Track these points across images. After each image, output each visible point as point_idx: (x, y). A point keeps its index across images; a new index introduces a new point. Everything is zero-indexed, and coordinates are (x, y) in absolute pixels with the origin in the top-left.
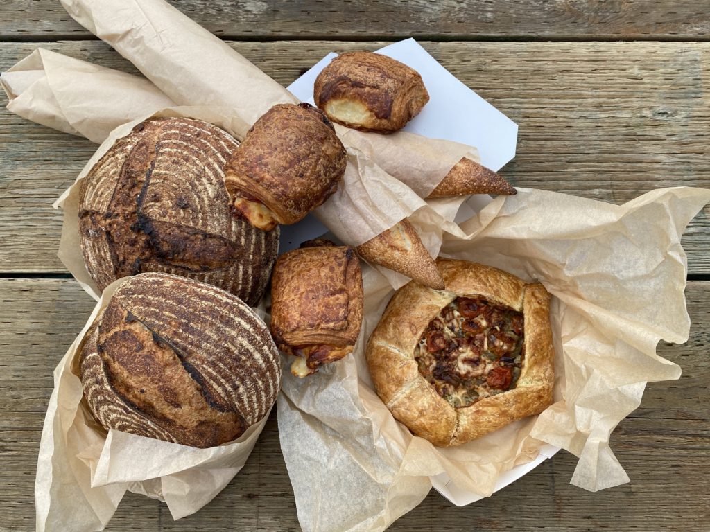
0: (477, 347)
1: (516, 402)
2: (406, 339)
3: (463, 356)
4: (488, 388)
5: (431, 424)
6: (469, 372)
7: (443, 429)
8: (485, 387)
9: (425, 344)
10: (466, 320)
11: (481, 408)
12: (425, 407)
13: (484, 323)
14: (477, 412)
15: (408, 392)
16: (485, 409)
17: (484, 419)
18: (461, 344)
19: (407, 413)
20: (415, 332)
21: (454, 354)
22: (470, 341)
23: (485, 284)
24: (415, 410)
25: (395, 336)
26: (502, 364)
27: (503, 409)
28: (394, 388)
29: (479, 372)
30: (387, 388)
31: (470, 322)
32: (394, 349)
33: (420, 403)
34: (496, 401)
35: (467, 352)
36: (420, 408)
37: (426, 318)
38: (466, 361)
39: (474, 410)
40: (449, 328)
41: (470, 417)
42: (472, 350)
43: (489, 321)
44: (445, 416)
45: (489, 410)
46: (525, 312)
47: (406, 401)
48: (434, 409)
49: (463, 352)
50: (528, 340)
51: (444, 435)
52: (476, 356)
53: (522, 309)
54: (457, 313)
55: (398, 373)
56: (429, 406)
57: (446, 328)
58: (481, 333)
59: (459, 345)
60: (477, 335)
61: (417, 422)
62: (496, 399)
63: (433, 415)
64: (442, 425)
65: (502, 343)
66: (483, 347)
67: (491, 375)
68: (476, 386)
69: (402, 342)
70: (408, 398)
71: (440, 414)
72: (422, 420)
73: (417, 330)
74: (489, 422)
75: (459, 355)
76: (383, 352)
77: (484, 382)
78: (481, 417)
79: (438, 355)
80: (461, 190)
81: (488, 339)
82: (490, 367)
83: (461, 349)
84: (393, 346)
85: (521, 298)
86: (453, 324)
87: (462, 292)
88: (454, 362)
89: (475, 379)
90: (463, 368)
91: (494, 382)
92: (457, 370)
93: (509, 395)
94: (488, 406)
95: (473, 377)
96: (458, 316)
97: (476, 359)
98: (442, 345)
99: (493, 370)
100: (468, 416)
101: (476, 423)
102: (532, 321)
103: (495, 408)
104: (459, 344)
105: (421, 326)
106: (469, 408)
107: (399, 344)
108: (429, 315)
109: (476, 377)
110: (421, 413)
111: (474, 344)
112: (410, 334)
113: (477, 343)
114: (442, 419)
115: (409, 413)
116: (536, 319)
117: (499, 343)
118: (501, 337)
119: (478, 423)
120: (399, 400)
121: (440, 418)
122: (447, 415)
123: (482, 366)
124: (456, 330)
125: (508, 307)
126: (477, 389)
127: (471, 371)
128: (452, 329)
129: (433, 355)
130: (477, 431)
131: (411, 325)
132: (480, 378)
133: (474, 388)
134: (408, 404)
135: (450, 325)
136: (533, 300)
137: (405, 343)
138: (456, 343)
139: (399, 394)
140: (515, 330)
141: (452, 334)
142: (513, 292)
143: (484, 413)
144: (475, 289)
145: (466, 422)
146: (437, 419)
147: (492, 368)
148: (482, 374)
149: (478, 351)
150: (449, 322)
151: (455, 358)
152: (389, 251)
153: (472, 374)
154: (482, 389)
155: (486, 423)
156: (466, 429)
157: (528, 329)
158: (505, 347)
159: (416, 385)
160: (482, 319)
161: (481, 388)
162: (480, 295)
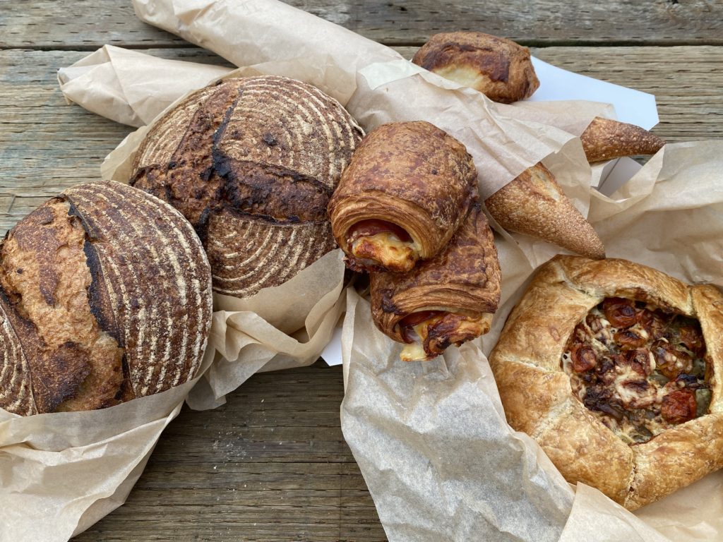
0: (641, 364)
1: (716, 434)
2: (547, 347)
3: (622, 378)
4: (664, 423)
5: (597, 467)
6: (634, 400)
7: (616, 475)
8: (660, 422)
9: (569, 360)
10: (620, 330)
11: (665, 444)
12: (584, 441)
13: (644, 334)
14: (661, 450)
15: (556, 421)
16: (672, 445)
17: (672, 460)
18: (617, 362)
19: (557, 454)
20: (558, 337)
21: (609, 376)
22: (630, 357)
23: (643, 277)
24: (570, 447)
25: (529, 345)
26: (682, 384)
27: (699, 446)
28: (536, 415)
29: (649, 399)
30: (525, 417)
31: (625, 331)
32: (531, 364)
33: (576, 437)
34: (687, 431)
35: (628, 372)
36: (578, 443)
37: (571, 319)
38: (628, 384)
39: (656, 447)
40: (598, 339)
41: (652, 458)
42: (634, 369)
43: (649, 330)
44: (616, 455)
45: (678, 446)
46: (699, 315)
47: (555, 434)
48: (599, 444)
49: (621, 374)
50: (713, 350)
51: (616, 486)
52: (641, 378)
53: (695, 313)
54: (605, 323)
55: (542, 391)
56: (590, 440)
57: (594, 340)
58: (641, 346)
59: (615, 363)
60: (638, 349)
61: (575, 466)
63: (598, 452)
64: (613, 468)
65: (674, 358)
66: (649, 365)
67: (667, 403)
68: (647, 421)
69: (541, 352)
70: (558, 429)
71: (608, 451)
72: (582, 461)
74: (681, 465)
75: (615, 378)
76: (514, 368)
77: (657, 414)
78: (669, 458)
79: (587, 376)
80: (604, 148)
81: (655, 354)
82: (662, 392)
83: (618, 368)
84: (528, 359)
85: (689, 298)
86: (603, 334)
87: (614, 285)
88: (610, 387)
89: (643, 410)
90: (626, 395)
91: (673, 413)
92: (618, 397)
93: (705, 421)
94: (676, 440)
95: (640, 407)
96: (607, 326)
97: (641, 381)
98: (593, 362)
99: (668, 396)
100: (649, 455)
101: (663, 466)
102: (712, 325)
103: (687, 443)
104: (614, 362)
105: (566, 330)
106: (648, 444)
107: (537, 355)
108: (574, 315)
109: (644, 407)
110: (580, 451)
111: (636, 361)
112: (551, 340)
113: (640, 358)
114: (611, 459)
115: (561, 452)
116: (716, 324)
117: (670, 357)
118: (671, 350)
119: (664, 466)
120: (545, 434)
121: (608, 458)
122: (618, 451)
123: (651, 391)
124: (608, 342)
125: (675, 308)
126: (649, 424)
127: (637, 398)
128: (603, 341)
129: (580, 376)
130: (665, 480)
131: (551, 329)
132: (651, 408)
133: (644, 423)
134: (558, 439)
135: (599, 335)
136: (706, 301)
137: (546, 352)
138: (610, 361)
139: (543, 425)
140: (687, 343)
141: (603, 348)
142: (678, 290)
143: (672, 451)
144: (631, 280)
145: (648, 465)
146: (605, 459)
147: (666, 393)
148: (654, 402)
149: (642, 369)
150: (596, 332)
151: (611, 381)
152: (532, 199)
153: (639, 403)
154: (656, 424)
155: (676, 467)
156: (649, 476)
157: (710, 335)
158: (679, 364)
159: (569, 410)
160: (640, 329)
161: (653, 422)
162: (639, 288)
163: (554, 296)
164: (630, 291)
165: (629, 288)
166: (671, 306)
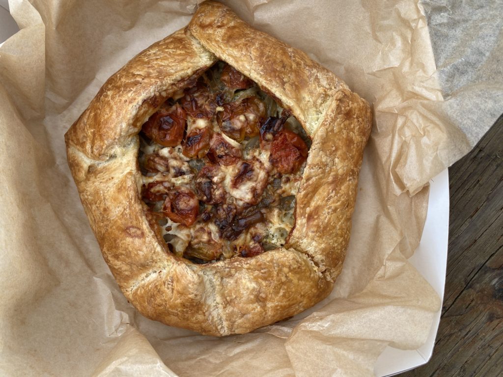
0: (226, 155)
1: (333, 154)
2: (141, 253)
3: (228, 181)
4: (292, 177)
5: (284, 296)
6: (254, 190)
7: (302, 283)
8: (288, 180)
9: (175, 225)
10: (182, 143)
11: (308, 210)
12: (254, 289)
13: (202, 123)
14: (310, 218)
15: (218, 299)
16: (313, 204)
17: (325, 216)
18: (209, 174)
19: (249, 320)
20: (139, 232)
21: (218, 193)
22: (213, 158)
23: (136, 83)
24: (251, 306)
25: (130, 264)
26: (269, 136)
27: (330, 179)
28: (200, 317)
29: (262, 175)
30: (195, 326)
31: (186, 139)
33: (245, 294)
34: (310, 182)
35: (227, 172)
36: (252, 297)
37: (130, 203)
38: (238, 180)
39: (304, 221)
40: (176, 176)
41: (310, 234)
42: (227, 165)
43: (203, 114)
44: (286, 270)
45: (316, 201)
46: (217, 55)
47: (230, 309)
48: (265, 279)
49: (223, 179)
50: (258, 77)
51: (312, 287)
52: (239, 165)
53: (212, 56)
54: (165, 152)
55: (179, 301)
56: (257, 282)
57: (173, 180)
58: (211, 137)
59: (210, 178)
60: (211, 144)
61: (270, 313)
62: (308, 179)
63: (273, 285)
64: (295, 281)
65: (242, 118)
66: (233, 147)
67: (277, 162)
68: (279, 191)
69: (142, 261)
70: (227, 303)
71: (278, 275)
72: (270, 305)
73: (139, 229)
74: (335, 210)
75: (224, 187)
76: (142, 297)
77: (280, 177)
78: (322, 218)
79: (203, 216)
81: (225, 132)
82: (265, 157)
83: (215, 179)
84: (144, 275)
85: (195, 46)
86: (174, 168)
87: (124, 125)
88: (229, 201)
89: (269, 186)
90: (243, 194)
91: (288, 164)
92: (241, 203)
93: (314, 157)
94: (312, 198)
95: (264, 188)
96: (170, 152)
97: (242, 168)
98: (193, 202)
99: (271, 155)
100: (307, 236)
101: (323, 231)
102: (235, 52)
103: (320, 190)
104: (208, 177)
105: (137, 219)
106: (298, 226)
107: (144, 266)
108: (128, 196)
109: (267, 183)
110: (259, 299)
111: (221, 157)
112: (137, 241)
113: (220, 151)
114: (286, 277)
115: (250, 316)
116: (237, 46)
117: (239, 122)
118: (234, 113)
119: (325, 228)
120: (224, 317)
121: (284, 279)
122: (284, 265)
123: (257, 165)
124: (185, 168)
125: (195, 73)
126: (284, 192)
127: (254, 184)
128: (180, 173)
129: (199, 222)
130: (337, 235)
131: (126, 230)
132: (271, 179)
133: (280, 195)
134: (236, 310)
135: (173, 171)
136: (210, 31)
137: (146, 257)
138: (203, 180)
139: (215, 313)
140: (239, 87)
141: (187, 177)
142: (179, 52)
143: (317, 209)
144: (130, 102)
145: (314, 243)
146: (283, 283)
147: (269, 153)
148: (268, 173)
149: (234, 157)
150: (168, 171)
151: (225, 193)
153: (259, 186)
154: (288, 186)
155: (334, 216)
156: (323, 250)
157: (243, 66)
158: (251, 117)
159: (216, 281)
160: (194, 122)
161: (286, 187)
162: (144, 101)
163: (97, 192)
164: (142, 112)
165: (138, 112)
166: (189, 77)
